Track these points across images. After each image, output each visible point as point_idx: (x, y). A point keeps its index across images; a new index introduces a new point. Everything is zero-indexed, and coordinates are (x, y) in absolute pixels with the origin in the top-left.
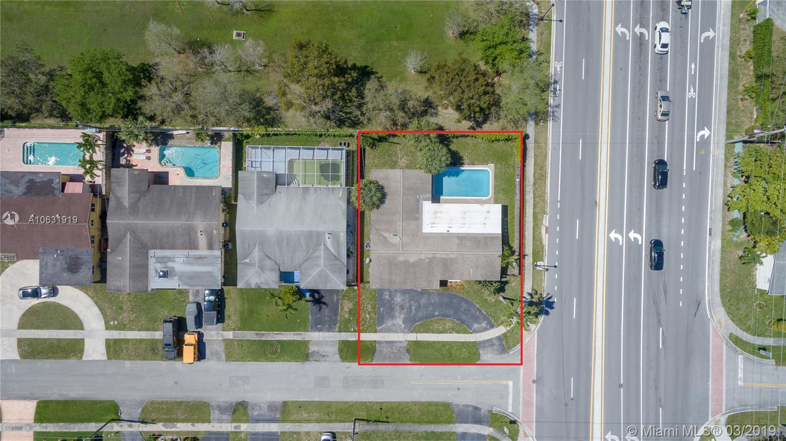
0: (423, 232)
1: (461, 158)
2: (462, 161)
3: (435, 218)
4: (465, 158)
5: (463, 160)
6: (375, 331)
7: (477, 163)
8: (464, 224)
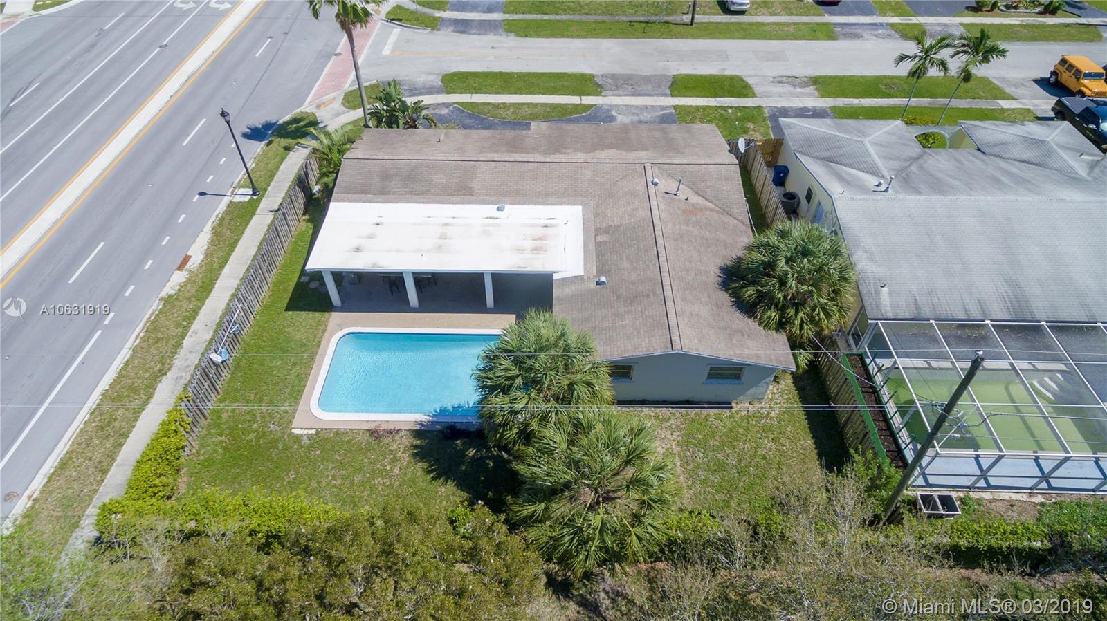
0: (580, 207)
1: (420, 454)
2: (418, 442)
3: (540, 239)
4: (405, 457)
5: (416, 447)
6: (675, 107)
7: (359, 437)
8: (446, 225)
